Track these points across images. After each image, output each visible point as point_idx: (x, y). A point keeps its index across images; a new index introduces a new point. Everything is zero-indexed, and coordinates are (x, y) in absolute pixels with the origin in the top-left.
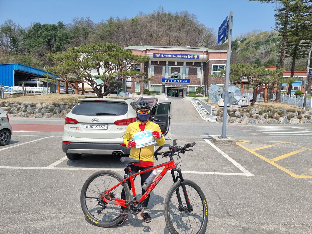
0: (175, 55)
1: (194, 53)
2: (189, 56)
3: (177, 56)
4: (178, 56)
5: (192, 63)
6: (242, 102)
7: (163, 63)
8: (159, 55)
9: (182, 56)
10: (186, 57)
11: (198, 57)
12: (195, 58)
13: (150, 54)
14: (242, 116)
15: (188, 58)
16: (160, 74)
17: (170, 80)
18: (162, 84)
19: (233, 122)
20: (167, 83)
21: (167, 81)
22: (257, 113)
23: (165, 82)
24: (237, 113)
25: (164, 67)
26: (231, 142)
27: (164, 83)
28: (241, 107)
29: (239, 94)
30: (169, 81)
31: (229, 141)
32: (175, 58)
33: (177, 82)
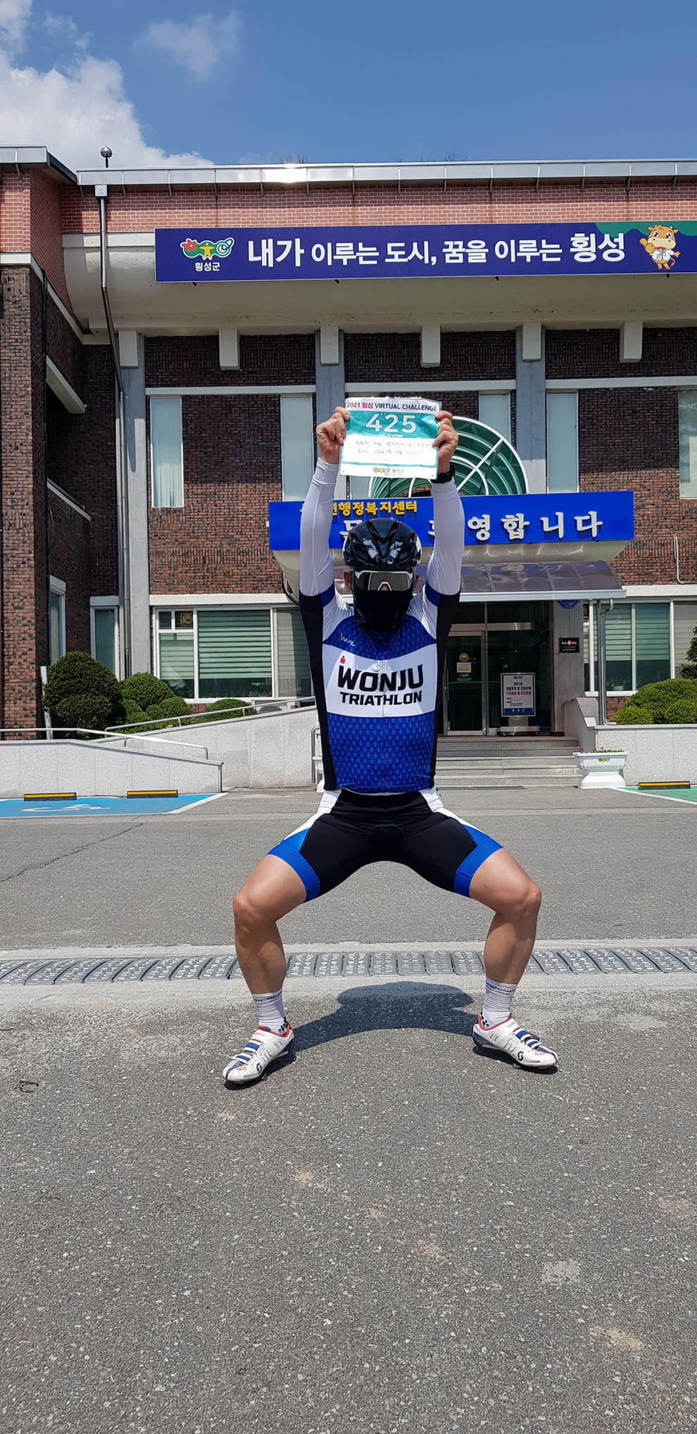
1: (640, 210)
2: (579, 240)
3: (437, 250)
4: (453, 252)
8: (224, 248)
9: (503, 250)
10: (550, 251)
11: (689, 250)
12: (655, 256)
13: (113, 240)
15: (567, 263)
16: (253, 480)
25: (294, 404)
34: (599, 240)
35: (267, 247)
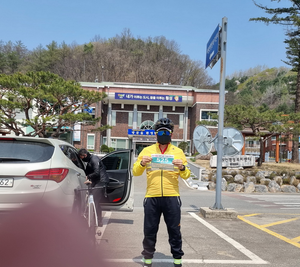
0: (146, 95)
1: (174, 94)
2: (167, 97)
3: (149, 97)
4: (151, 98)
5: (172, 107)
6: (244, 160)
7: (130, 107)
8: (123, 95)
9: (158, 98)
10: (163, 98)
11: (180, 99)
12: (176, 100)
13: (109, 93)
14: (245, 181)
15: (165, 100)
16: (125, 123)
17: (140, 132)
18: (128, 138)
19: (232, 190)
20: (135, 135)
21: (135, 134)
22: (266, 177)
23: (132, 134)
24: (238, 177)
25: (131, 114)
26: (230, 214)
27: (130, 136)
28: (243, 168)
29: (240, 141)
30: (137, 133)
31: (226, 214)
32: (147, 99)
33: (150, 134)
34: (169, 97)
35: (129, 95)
